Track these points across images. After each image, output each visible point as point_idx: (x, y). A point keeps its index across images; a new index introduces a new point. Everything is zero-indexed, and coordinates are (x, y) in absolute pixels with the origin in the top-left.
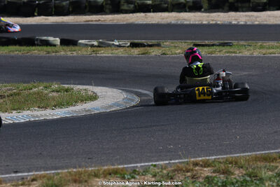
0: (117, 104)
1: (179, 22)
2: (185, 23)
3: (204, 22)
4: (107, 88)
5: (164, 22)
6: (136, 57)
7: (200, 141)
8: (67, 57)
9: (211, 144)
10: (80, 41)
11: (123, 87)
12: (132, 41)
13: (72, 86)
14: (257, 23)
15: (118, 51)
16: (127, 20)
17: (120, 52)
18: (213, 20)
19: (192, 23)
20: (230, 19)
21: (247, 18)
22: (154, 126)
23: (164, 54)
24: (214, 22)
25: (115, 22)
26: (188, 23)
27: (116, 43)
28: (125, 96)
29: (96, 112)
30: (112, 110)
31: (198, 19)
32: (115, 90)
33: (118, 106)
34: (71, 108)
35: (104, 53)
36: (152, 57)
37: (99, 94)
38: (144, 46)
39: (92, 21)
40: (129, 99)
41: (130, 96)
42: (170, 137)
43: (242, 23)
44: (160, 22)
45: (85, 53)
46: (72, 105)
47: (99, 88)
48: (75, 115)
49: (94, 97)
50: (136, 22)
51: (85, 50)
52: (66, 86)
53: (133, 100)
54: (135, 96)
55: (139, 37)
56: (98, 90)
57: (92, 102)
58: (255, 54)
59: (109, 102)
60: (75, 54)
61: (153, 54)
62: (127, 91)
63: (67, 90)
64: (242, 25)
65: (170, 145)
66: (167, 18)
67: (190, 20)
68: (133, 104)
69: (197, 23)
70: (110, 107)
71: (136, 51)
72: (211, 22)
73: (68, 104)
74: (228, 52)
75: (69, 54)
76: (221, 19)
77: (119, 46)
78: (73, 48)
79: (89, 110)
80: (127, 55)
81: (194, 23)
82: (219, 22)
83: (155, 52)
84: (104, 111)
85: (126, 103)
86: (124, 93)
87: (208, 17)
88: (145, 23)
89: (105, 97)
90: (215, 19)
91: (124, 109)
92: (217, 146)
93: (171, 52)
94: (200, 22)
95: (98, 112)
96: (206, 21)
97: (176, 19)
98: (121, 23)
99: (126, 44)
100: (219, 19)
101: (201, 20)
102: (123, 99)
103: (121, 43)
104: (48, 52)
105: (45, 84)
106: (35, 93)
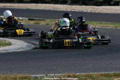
1: (55, 10)
2: (58, 10)
4: (17, 40)
5: (47, 9)
6: (32, 25)
7: (70, 66)
9: (76, 68)
11: (25, 40)
12: (29, 18)
14: (97, 12)
18: (73, 9)
19: (62, 10)
20: (83, 9)
21: (92, 9)
22: (44, 58)
23: (47, 24)
24: (74, 10)
25: (20, 8)
26: (60, 10)
28: (27, 44)
29: (11, 51)
30: (19, 51)
31: (65, 8)
32: (21, 41)
33: (23, 49)
36: (41, 26)
37: (12, 43)
38: (35, 20)
40: (29, 46)
41: (29, 44)
42: (54, 64)
43: (89, 12)
44: (44, 9)
47: (12, 40)
49: (10, 44)
50: (31, 8)
53: (31, 47)
54: (32, 45)
57: (9, 46)
58: (97, 27)
59: (19, 47)
61: (42, 24)
64: (89, 13)
65: (54, 67)
67: (60, 9)
69: (64, 10)
70: (19, 49)
71: (32, 22)
72: (72, 10)
76: (78, 9)
77: (22, 20)
79: (7, 50)
80: (27, 24)
81: (63, 10)
82: (76, 11)
83: (42, 23)
84: (15, 51)
85: (27, 48)
86: (26, 43)
87: (71, 7)
88: (36, 9)
89: (15, 44)
90: (75, 9)
91: (27, 51)
92: (79, 69)
93: (51, 23)
94: (66, 10)
95: (12, 51)
96: (70, 9)
97: (53, 7)
98: (23, 8)
99: (26, 19)
100: (76, 9)
101: (67, 9)
102: (26, 46)
103: (23, 18)
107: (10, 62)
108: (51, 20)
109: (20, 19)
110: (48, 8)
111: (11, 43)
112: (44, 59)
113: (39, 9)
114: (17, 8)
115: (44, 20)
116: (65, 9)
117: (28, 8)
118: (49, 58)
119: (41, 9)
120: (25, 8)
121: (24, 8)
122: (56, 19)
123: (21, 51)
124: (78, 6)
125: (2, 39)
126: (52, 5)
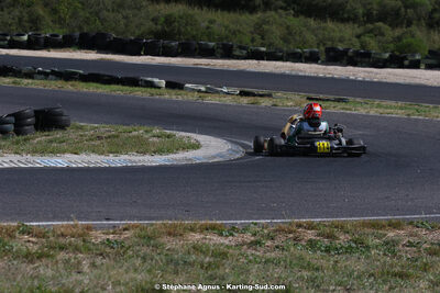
0: (220, 155)
1: (294, 73)
3: (320, 75)
5: (278, 71)
6: (245, 106)
10: (187, 85)
11: (229, 137)
12: (242, 89)
13: (175, 132)
14: (376, 80)
15: (226, 99)
17: (228, 100)
18: (329, 74)
20: (348, 73)
23: (275, 105)
24: (330, 76)
25: (225, 68)
27: (225, 90)
29: (198, 161)
31: (314, 70)
32: (219, 140)
34: (171, 156)
35: (211, 100)
37: (202, 143)
38: (254, 95)
39: (201, 65)
40: (234, 151)
41: (235, 147)
43: (360, 79)
44: (273, 72)
45: (191, 98)
46: (173, 153)
47: (203, 136)
49: (197, 146)
51: (191, 95)
52: (168, 132)
53: (237, 152)
54: (240, 148)
55: (250, 86)
56: (202, 138)
57: (195, 151)
58: (372, 113)
59: (212, 152)
60: (180, 98)
62: (232, 142)
63: (169, 137)
67: (305, 72)
68: (238, 156)
69: (312, 75)
70: (214, 157)
71: (245, 100)
72: (328, 76)
73: (169, 151)
74: (343, 109)
75: (174, 97)
76: (338, 73)
77: (228, 93)
78: (179, 92)
79: (190, 159)
81: (310, 75)
82: (335, 77)
83: (265, 102)
84: (206, 161)
85: (231, 154)
89: (208, 146)
90: (332, 72)
91: (228, 161)
95: (200, 162)
96: (323, 73)
97: (290, 69)
98: (231, 69)
100: (335, 72)
101: (317, 73)
102: (228, 150)
103: (230, 90)
104: (152, 95)
105: (146, 128)
106: (134, 137)
110: (281, 69)
111: (199, 144)
113: (264, 71)
116: (314, 73)
117: (242, 68)
119: (267, 71)
123: (216, 162)
124: (339, 68)
125: (184, 134)
126: (288, 64)
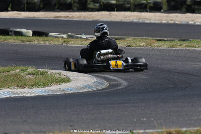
1: (141, 21)
2: (146, 21)
3: (164, 22)
5: (127, 20)
7: (170, 116)
8: (40, 46)
9: (181, 119)
10: (50, 34)
13: (46, 70)
15: (87, 42)
16: (93, 17)
18: (171, 20)
19: (152, 22)
20: (187, 19)
22: (126, 103)
23: (129, 46)
24: (172, 22)
25: (82, 19)
26: (149, 21)
27: (84, 36)
28: (96, 80)
29: (70, 92)
30: (84, 91)
31: (158, 18)
33: (89, 88)
34: (47, 88)
35: (74, 44)
37: (71, 78)
39: (61, 17)
40: (99, 83)
41: (99, 80)
42: (143, 112)
43: (198, 23)
44: (123, 21)
45: (57, 43)
46: (48, 85)
47: (71, 72)
48: (51, 94)
49: (67, 80)
50: (101, 20)
51: (56, 40)
53: (102, 84)
54: (103, 81)
56: (70, 74)
57: (66, 84)
59: (82, 84)
60: (47, 43)
62: (97, 76)
63: (43, 73)
64: (198, 25)
65: (143, 118)
66: (129, 17)
67: (150, 20)
68: (103, 87)
69: (157, 22)
70: (83, 88)
72: (170, 22)
73: (45, 85)
74: (188, 46)
75: (42, 43)
76: (179, 19)
77: (86, 39)
78: (46, 38)
79: (64, 90)
81: (154, 22)
82: (177, 22)
83: (121, 44)
84: (77, 91)
85: (97, 86)
86: (94, 78)
87: (167, 17)
88: (109, 20)
89: (77, 80)
90: (174, 19)
91: (96, 91)
92: (186, 120)
93: (136, 44)
94: (160, 22)
95: (72, 92)
96: (165, 20)
97: (138, 18)
99: (93, 38)
100: (177, 19)
101: (160, 20)
102: (94, 83)
103: (88, 36)
104: (23, 41)
105: (22, 67)
106: (12, 75)
107: (69, 111)
108: (134, 39)
109: (83, 37)
110: (130, 18)
111: (69, 79)
112: (127, 105)
113: (115, 20)
114: (78, 19)
115: (123, 39)
116: (159, 20)
117: (96, 19)
118: (134, 103)
119: (117, 20)
120: (91, 20)
121: (89, 20)
122: (143, 36)
123: (87, 92)
124: (179, 15)
125: (54, 71)
126: (136, 13)
